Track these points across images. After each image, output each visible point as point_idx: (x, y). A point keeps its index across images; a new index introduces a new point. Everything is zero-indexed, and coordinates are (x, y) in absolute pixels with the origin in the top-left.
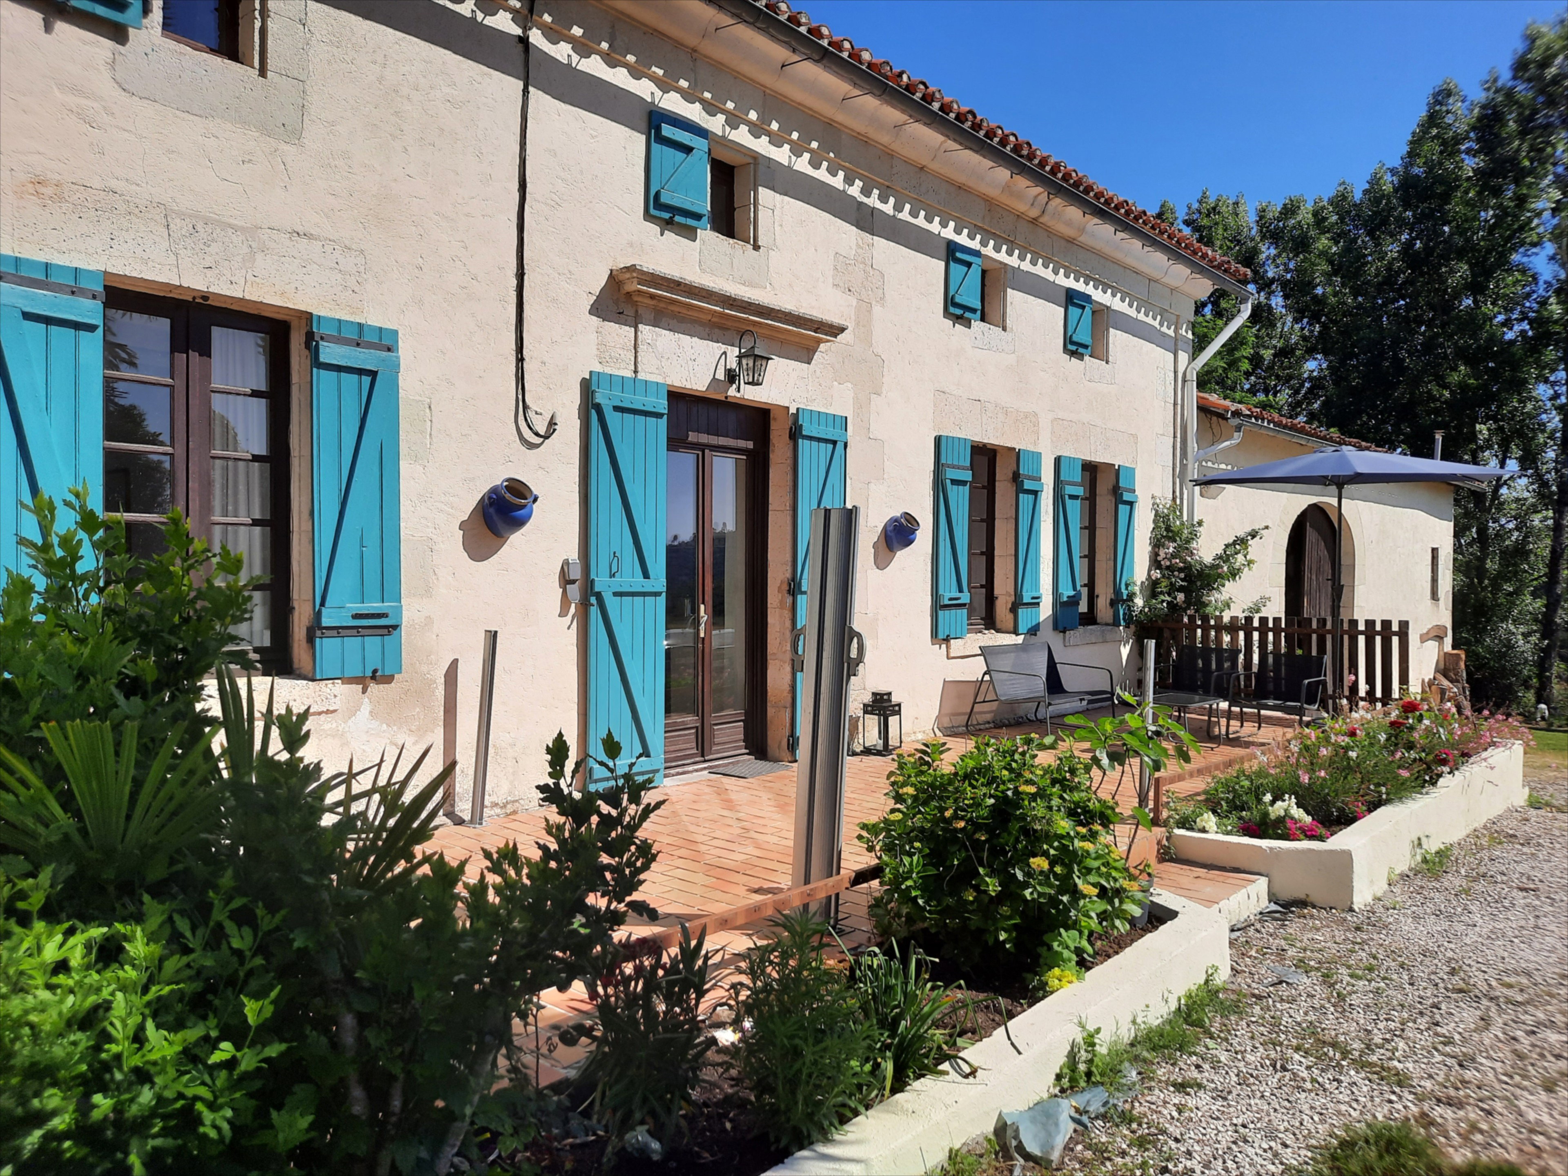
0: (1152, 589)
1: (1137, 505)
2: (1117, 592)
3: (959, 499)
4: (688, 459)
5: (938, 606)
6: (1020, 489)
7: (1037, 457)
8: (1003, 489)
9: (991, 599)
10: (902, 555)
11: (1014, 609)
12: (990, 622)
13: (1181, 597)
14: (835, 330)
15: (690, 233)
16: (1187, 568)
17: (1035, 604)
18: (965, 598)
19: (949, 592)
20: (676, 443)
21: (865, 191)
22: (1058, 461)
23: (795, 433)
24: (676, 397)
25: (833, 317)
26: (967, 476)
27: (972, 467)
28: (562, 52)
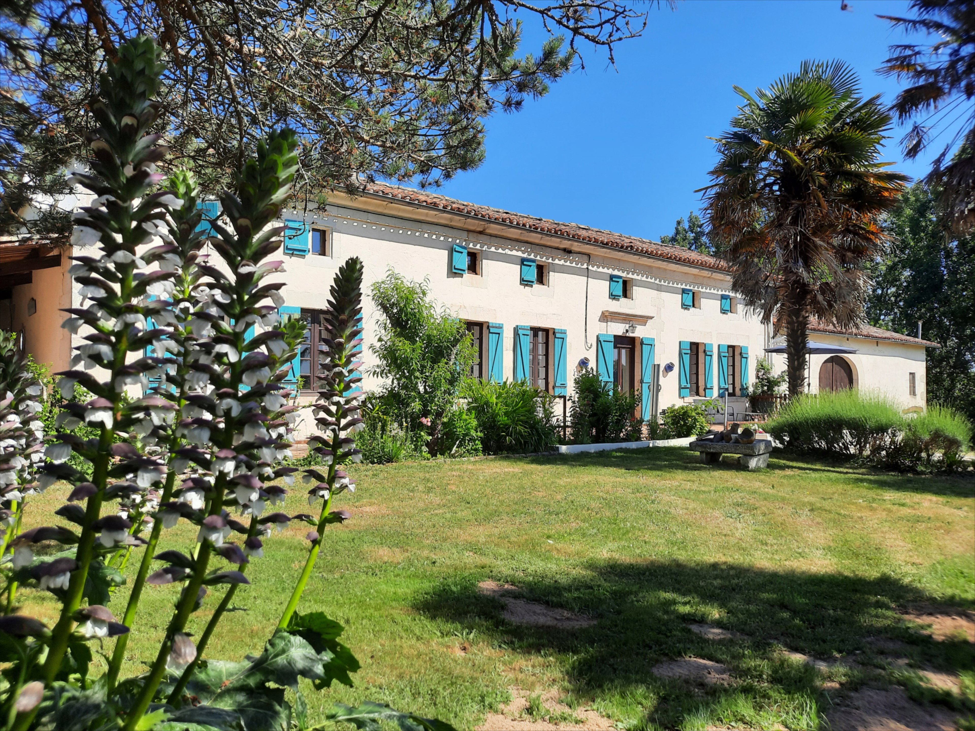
0: (756, 386)
1: (749, 359)
2: (742, 385)
3: (687, 358)
4: (616, 350)
5: (680, 388)
6: (706, 355)
7: (711, 345)
8: (701, 355)
9: (698, 388)
10: (670, 374)
11: (705, 390)
12: (698, 394)
13: (766, 388)
14: (652, 318)
15: (618, 300)
16: (768, 379)
17: (711, 388)
18: (689, 386)
19: (684, 384)
20: (615, 347)
21: (660, 281)
22: (719, 346)
23: (642, 343)
24: (615, 336)
25: (652, 315)
26: (689, 352)
27: (691, 349)
28: (595, 268)
